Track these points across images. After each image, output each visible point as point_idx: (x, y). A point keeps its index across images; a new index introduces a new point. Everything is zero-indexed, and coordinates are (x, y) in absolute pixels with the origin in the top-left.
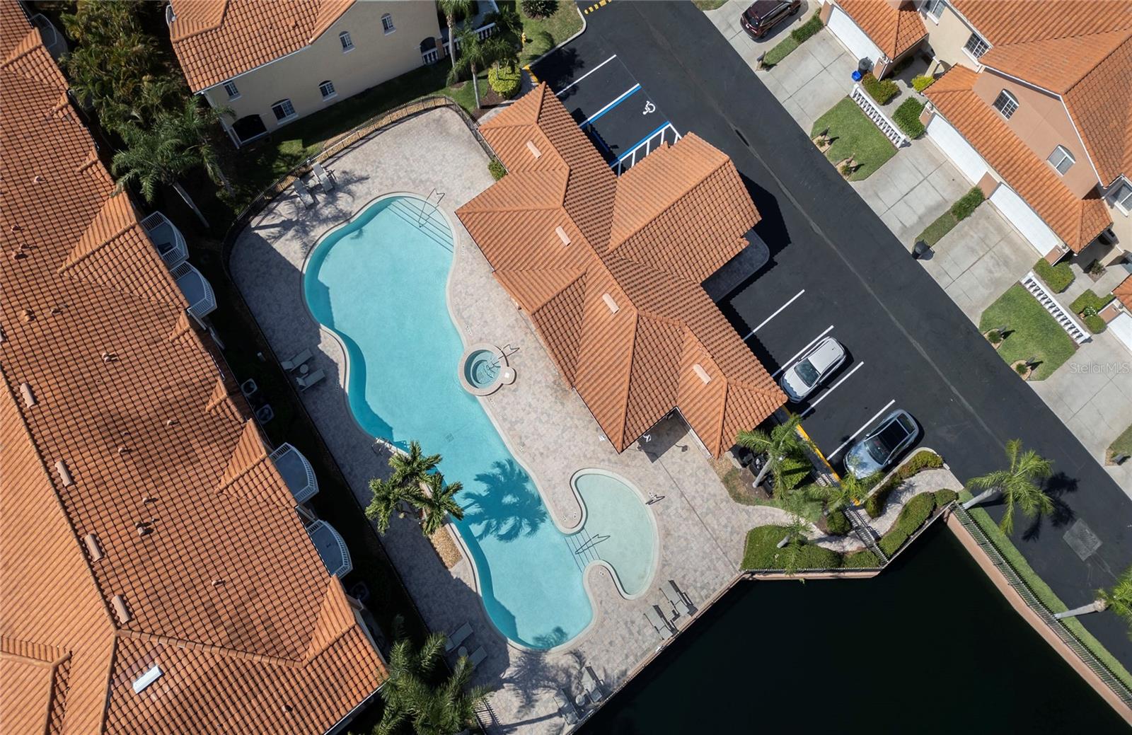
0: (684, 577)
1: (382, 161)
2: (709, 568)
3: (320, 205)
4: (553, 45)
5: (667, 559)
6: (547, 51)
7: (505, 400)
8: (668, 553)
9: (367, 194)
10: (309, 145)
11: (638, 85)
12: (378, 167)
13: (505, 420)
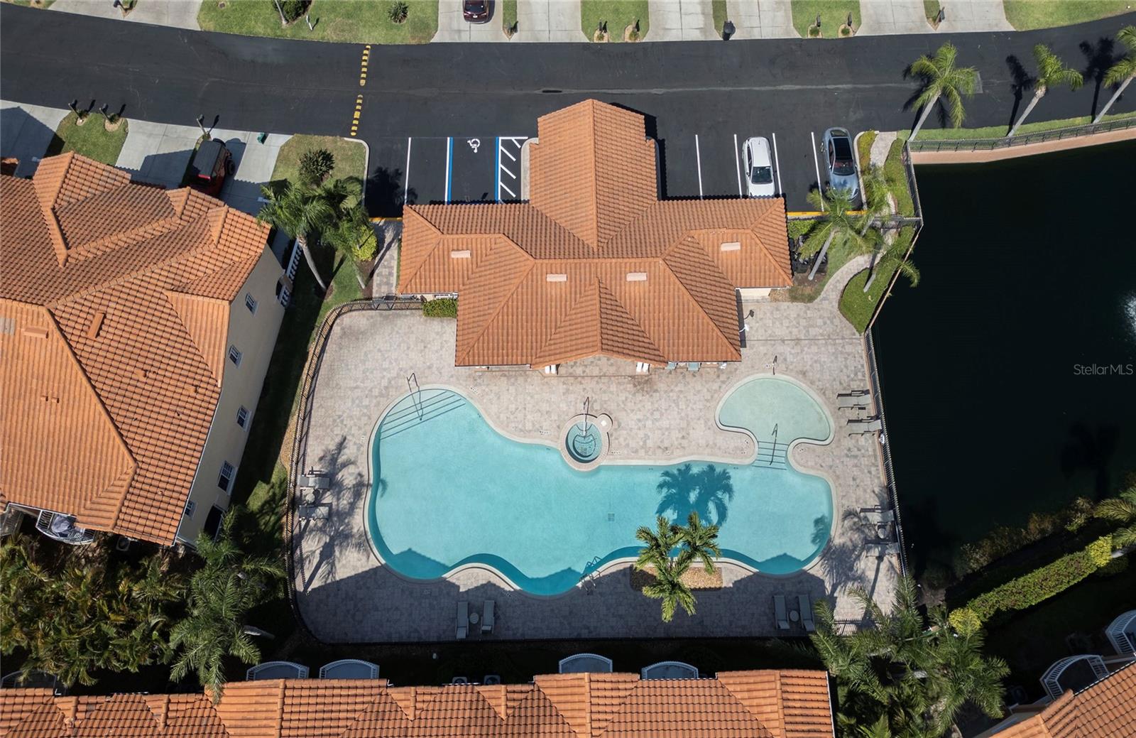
0: (841, 383)
1: (341, 413)
2: (846, 359)
3: (335, 503)
4: (360, 181)
5: (821, 387)
6: (361, 191)
7: (621, 439)
8: (817, 383)
9: (358, 449)
10: (271, 476)
11: (449, 139)
12: (342, 421)
13: (636, 451)
